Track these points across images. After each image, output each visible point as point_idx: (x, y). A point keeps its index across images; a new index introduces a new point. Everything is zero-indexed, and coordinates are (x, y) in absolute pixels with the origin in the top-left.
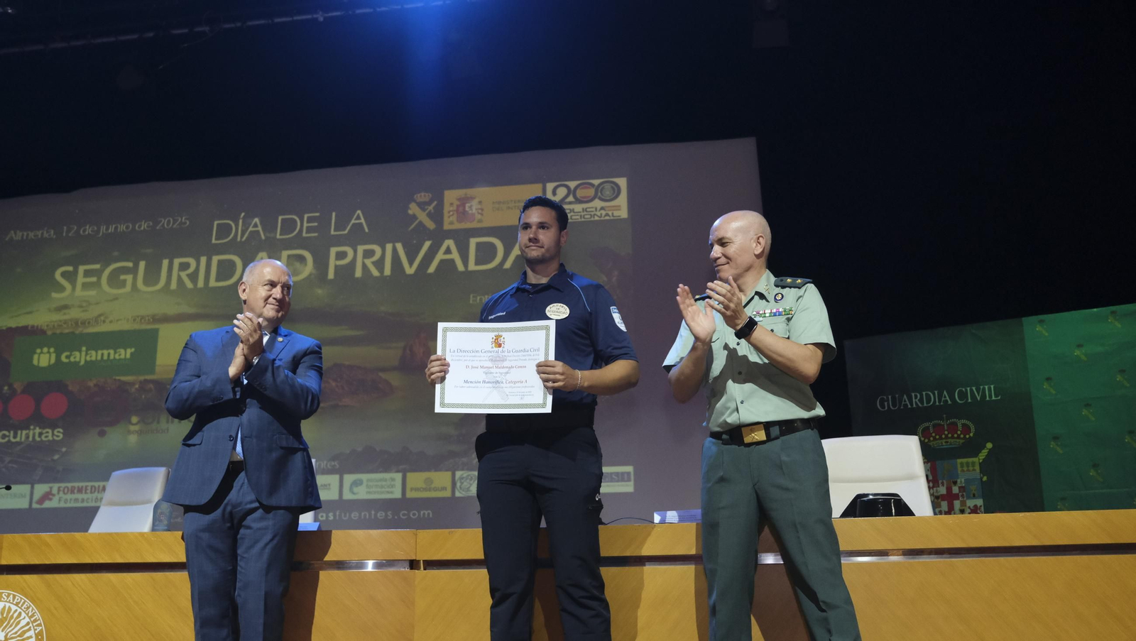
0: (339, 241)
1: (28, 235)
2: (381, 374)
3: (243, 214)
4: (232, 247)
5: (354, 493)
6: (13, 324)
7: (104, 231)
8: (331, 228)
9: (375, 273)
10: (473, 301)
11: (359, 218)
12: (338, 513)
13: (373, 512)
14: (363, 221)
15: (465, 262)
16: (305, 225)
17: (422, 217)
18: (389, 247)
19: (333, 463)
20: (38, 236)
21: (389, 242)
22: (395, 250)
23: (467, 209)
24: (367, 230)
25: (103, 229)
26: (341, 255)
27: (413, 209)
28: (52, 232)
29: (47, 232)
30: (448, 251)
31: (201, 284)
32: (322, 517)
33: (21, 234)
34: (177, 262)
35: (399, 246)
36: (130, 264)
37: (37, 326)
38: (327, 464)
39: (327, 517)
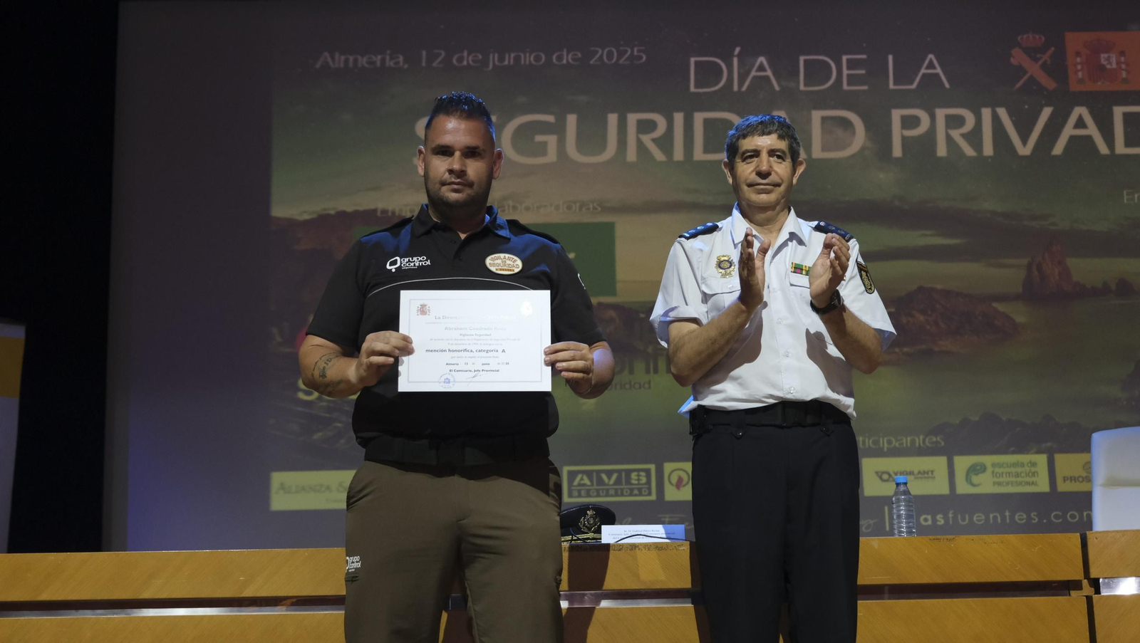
0: (903, 100)
1: (356, 61)
2: (995, 305)
3: (737, 50)
4: (727, 99)
5: (974, 485)
6: (347, 205)
7: (497, 63)
8: (888, 77)
9: (969, 151)
10: (1127, 200)
11: (932, 66)
12: (950, 515)
13: (1007, 514)
14: (939, 70)
15: (1110, 140)
16: (845, 72)
17: (1034, 70)
18: (986, 113)
19: (935, 439)
20: (373, 63)
21: (986, 106)
22: (996, 118)
23: (1103, 62)
24: (947, 85)
25: (494, 59)
26: (909, 122)
27: (1018, 57)
28: (401, 59)
29: (392, 59)
30: (1080, 124)
31: (679, 154)
32: (926, 520)
33: (343, 58)
34: (632, 118)
35: (1002, 112)
36: (550, 118)
37: (393, 213)
38: (924, 440)
39: (934, 520)
